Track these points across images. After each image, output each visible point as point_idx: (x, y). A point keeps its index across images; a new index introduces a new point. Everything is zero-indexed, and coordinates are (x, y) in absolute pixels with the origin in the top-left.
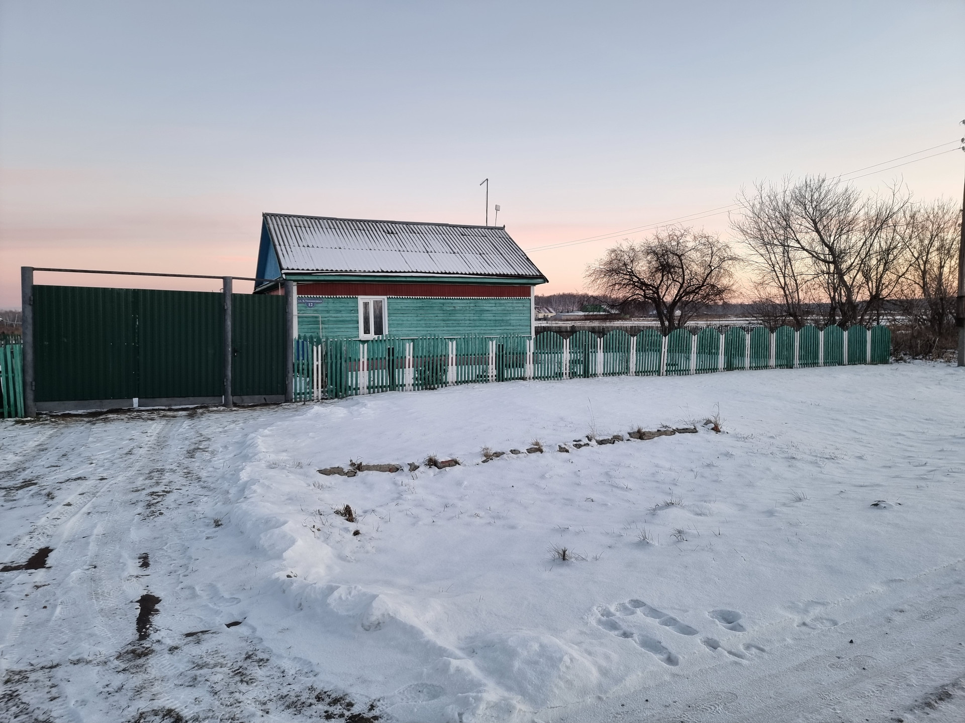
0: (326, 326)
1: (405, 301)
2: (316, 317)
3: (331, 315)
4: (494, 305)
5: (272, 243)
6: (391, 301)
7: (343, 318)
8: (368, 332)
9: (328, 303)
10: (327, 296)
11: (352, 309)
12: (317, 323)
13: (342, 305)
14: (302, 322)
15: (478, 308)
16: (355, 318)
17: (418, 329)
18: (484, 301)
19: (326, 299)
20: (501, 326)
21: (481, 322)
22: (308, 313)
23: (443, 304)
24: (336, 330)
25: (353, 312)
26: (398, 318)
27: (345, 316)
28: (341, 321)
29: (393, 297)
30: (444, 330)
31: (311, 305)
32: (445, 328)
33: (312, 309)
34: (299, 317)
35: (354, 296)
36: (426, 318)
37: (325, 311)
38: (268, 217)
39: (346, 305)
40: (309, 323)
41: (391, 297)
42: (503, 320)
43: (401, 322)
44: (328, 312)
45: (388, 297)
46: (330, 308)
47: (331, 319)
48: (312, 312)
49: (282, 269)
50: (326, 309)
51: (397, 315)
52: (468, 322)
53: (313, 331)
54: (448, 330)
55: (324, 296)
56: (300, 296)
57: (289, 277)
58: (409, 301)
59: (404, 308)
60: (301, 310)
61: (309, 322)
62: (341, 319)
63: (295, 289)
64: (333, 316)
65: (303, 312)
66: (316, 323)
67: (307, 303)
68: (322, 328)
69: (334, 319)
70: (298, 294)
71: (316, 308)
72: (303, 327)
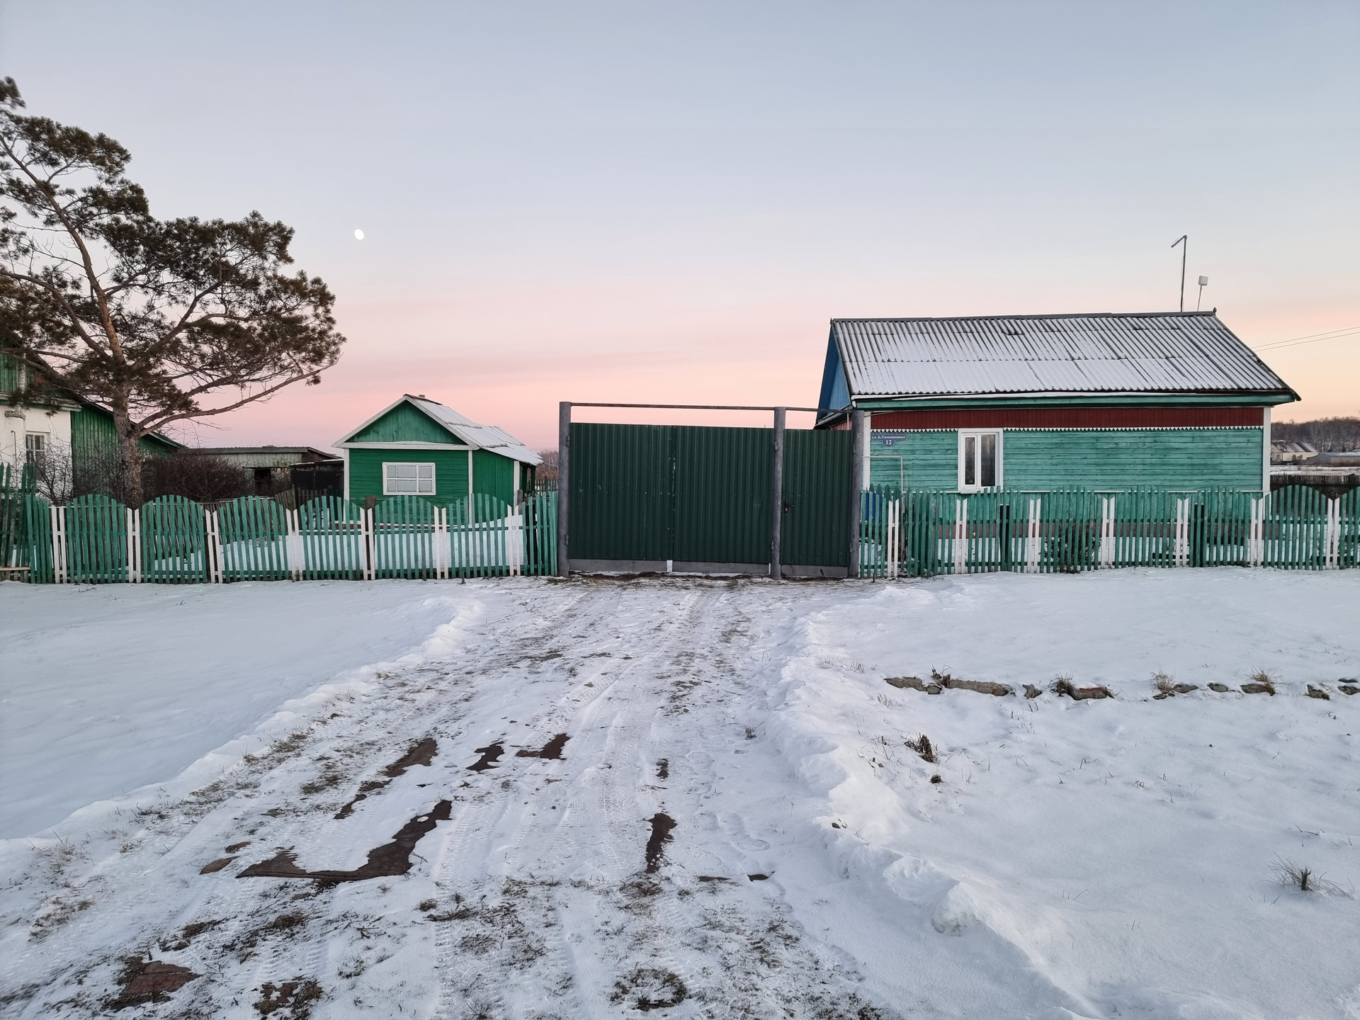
0: (910, 472)
1: (1032, 435)
2: (896, 460)
3: (917, 456)
4: (1190, 440)
5: (840, 359)
6: (1009, 435)
7: (935, 462)
8: (971, 481)
9: (913, 440)
10: (912, 430)
11: (948, 447)
12: (897, 467)
13: (935, 442)
14: (877, 466)
15: (1159, 445)
16: (952, 462)
17: (1053, 477)
18: (1171, 434)
19: (911, 435)
20: (1203, 475)
21: (1164, 467)
22: (884, 455)
23: (1097, 439)
24: (924, 478)
25: (950, 452)
26: (1020, 461)
27: (938, 458)
28: (930, 466)
29: (1013, 429)
30: (1097, 480)
31: (889, 442)
32: (1099, 477)
33: (891, 448)
34: (872, 460)
35: (952, 430)
36: (1066, 461)
37: (910, 450)
38: (838, 324)
39: (940, 442)
40: (886, 468)
41: (1009, 429)
42: (1206, 464)
43: (1024, 467)
44: (913, 452)
45: (1005, 429)
46: (917, 447)
47: (917, 462)
48: (890, 452)
49: (851, 394)
50: (911, 448)
51: (1020, 457)
52: (1140, 467)
53: (890, 479)
54: (1104, 481)
55: (908, 430)
56: (875, 430)
57: (860, 405)
58: (1038, 435)
59: (1030, 446)
60: (875, 451)
61: (885, 466)
62: (932, 462)
63: (867, 422)
64: (920, 458)
65: (878, 452)
66: (895, 468)
67: (884, 440)
68: (904, 476)
69: (922, 462)
70: (872, 427)
71: (896, 447)
72: (878, 473)
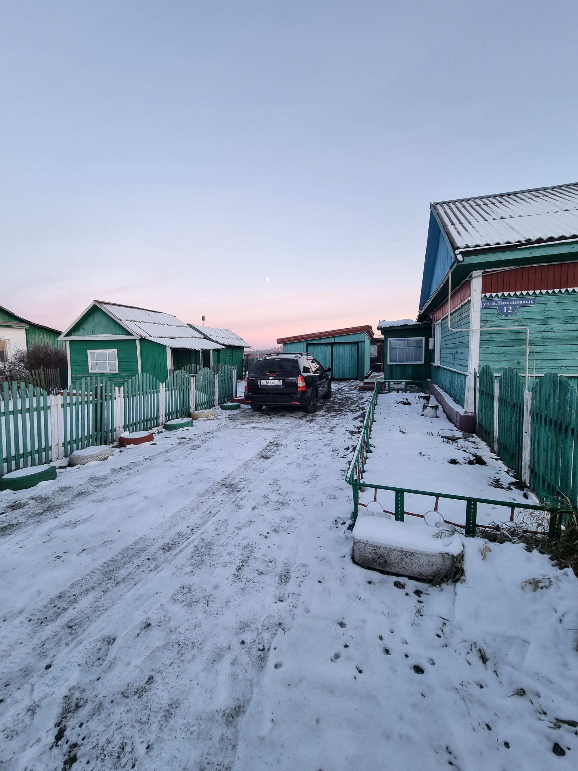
0: (539, 349)
2: (518, 333)
3: (550, 327)
9: (546, 304)
10: (544, 291)
12: (521, 342)
14: (488, 342)
19: (543, 298)
22: (500, 326)
24: (559, 356)
31: (508, 310)
33: (511, 317)
34: (482, 334)
37: (539, 319)
40: (503, 343)
44: (544, 321)
46: (551, 314)
47: (550, 334)
48: (509, 323)
49: (455, 248)
50: (542, 316)
53: (508, 357)
55: (537, 292)
56: (488, 295)
57: (469, 260)
60: (487, 321)
61: (501, 341)
63: (477, 283)
64: (556, 329)
65: (491, 323)
66: (516, 343)
67: (502, 307)
68: (531, 353)
69: (558, 335)
70: (484, 291)
71: (518, 316)
72: (490, 350)
